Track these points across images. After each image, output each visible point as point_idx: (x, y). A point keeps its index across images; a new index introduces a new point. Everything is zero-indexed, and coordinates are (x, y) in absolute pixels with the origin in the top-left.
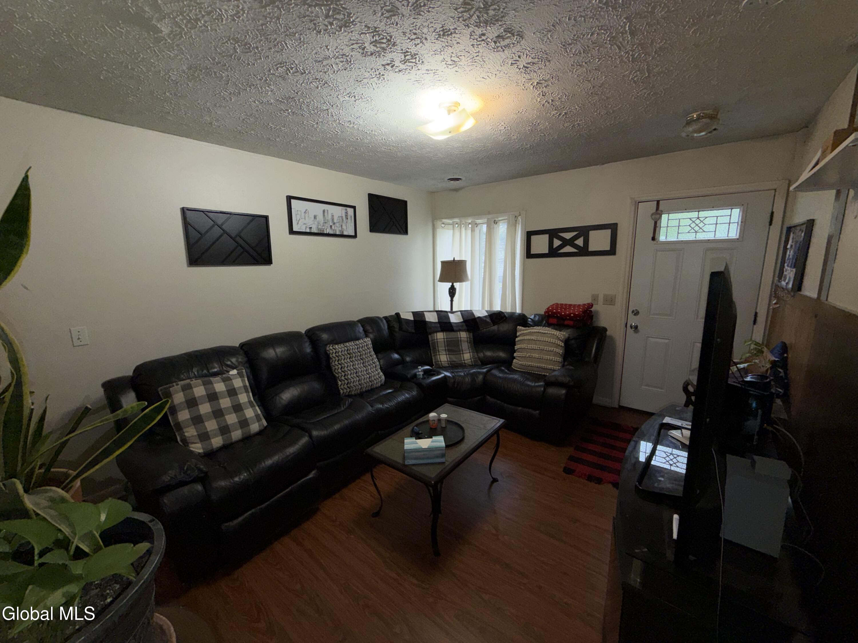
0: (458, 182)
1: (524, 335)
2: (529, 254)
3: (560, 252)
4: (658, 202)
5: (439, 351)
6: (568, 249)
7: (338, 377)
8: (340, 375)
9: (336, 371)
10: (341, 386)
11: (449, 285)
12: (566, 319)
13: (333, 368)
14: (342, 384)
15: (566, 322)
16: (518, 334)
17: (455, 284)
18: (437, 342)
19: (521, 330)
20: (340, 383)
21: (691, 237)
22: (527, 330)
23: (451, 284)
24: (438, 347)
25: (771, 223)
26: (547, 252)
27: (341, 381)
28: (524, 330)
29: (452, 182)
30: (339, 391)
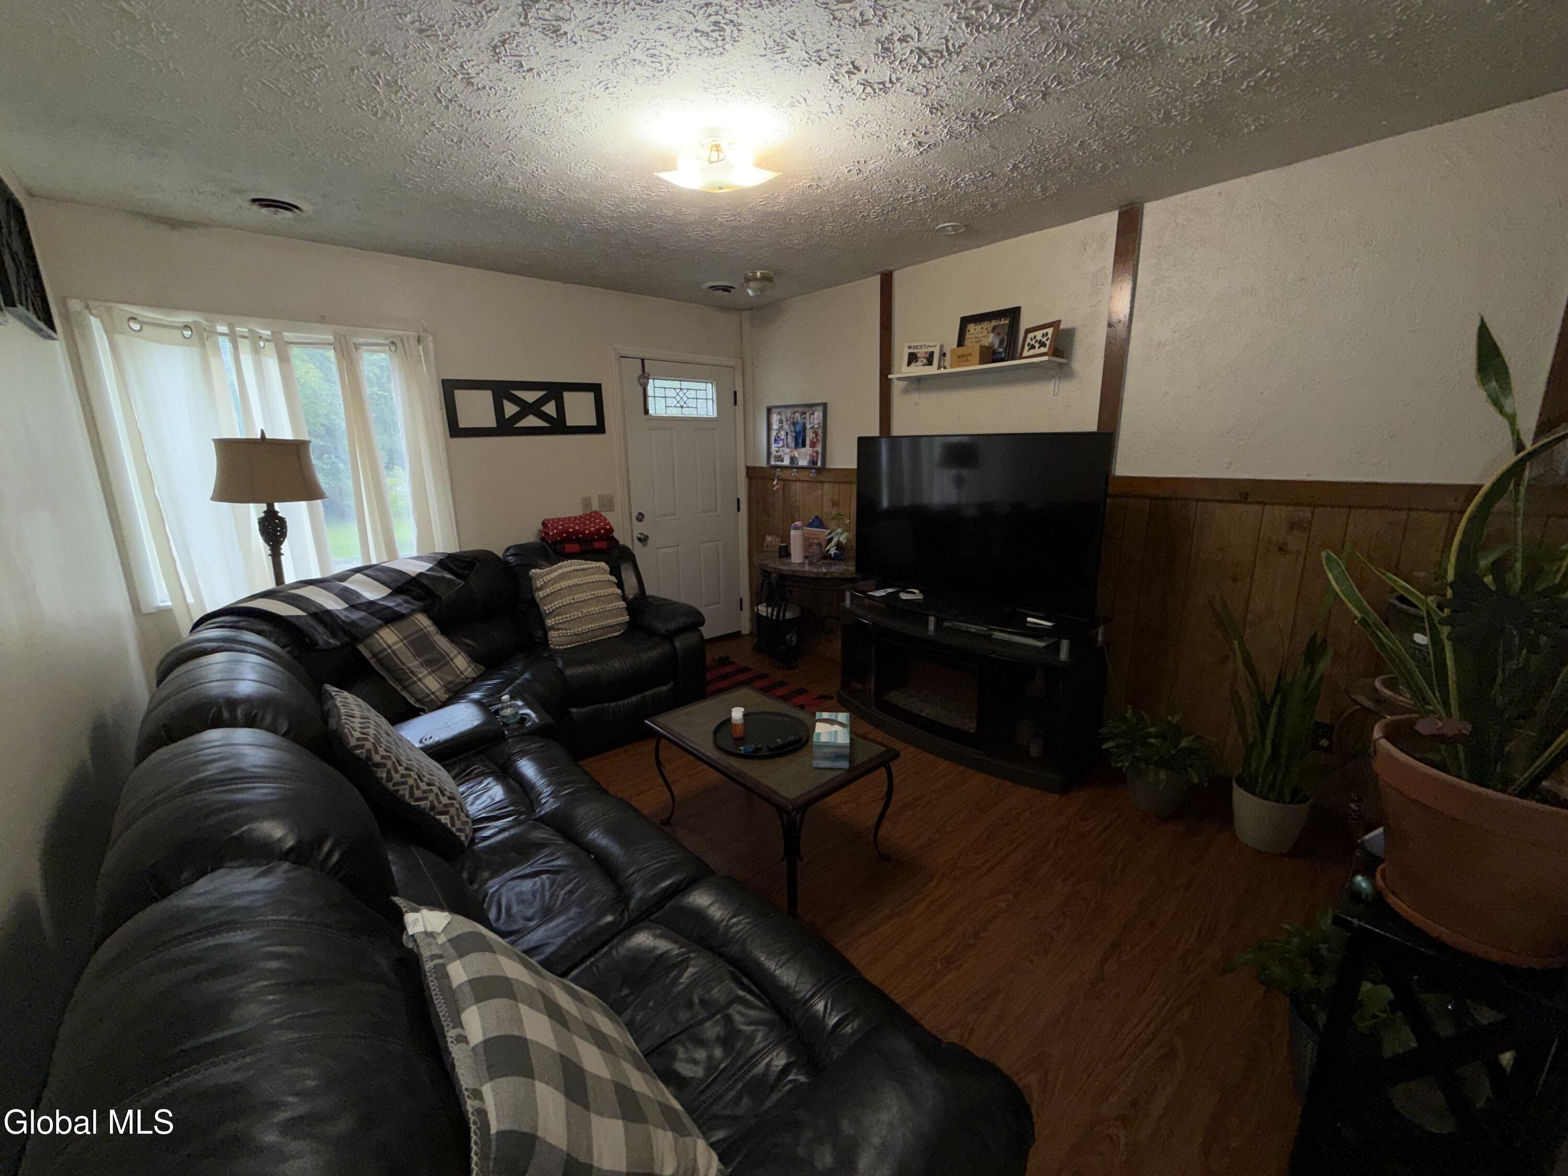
0: (288, 214)
1: (555, 581)
2: (455, 430)
3: (518, 425)
4: (643, 360)
5: (412, 672)
6: (531, 421)
7: (433, 808)
8: (431, 797)
9: (418, 793)
10: (453, 825)
11: (255, 511)
12: (594, 540)
13: (404, 791)
14: (452, 818)
15: (597, 545)
16: (539, 584)
17: (277, 506)
18: (393, 652)
19: (542, 576)
20: (444, 819)
21: (675, 412)
22: (552, 572)
23: (264, 507)
24: (403, 664)
25: (735, 403)
26: (494, 425)
27: (446, 813)
28: (548, 573)
29: (264, 211)
30: (458, 838)
